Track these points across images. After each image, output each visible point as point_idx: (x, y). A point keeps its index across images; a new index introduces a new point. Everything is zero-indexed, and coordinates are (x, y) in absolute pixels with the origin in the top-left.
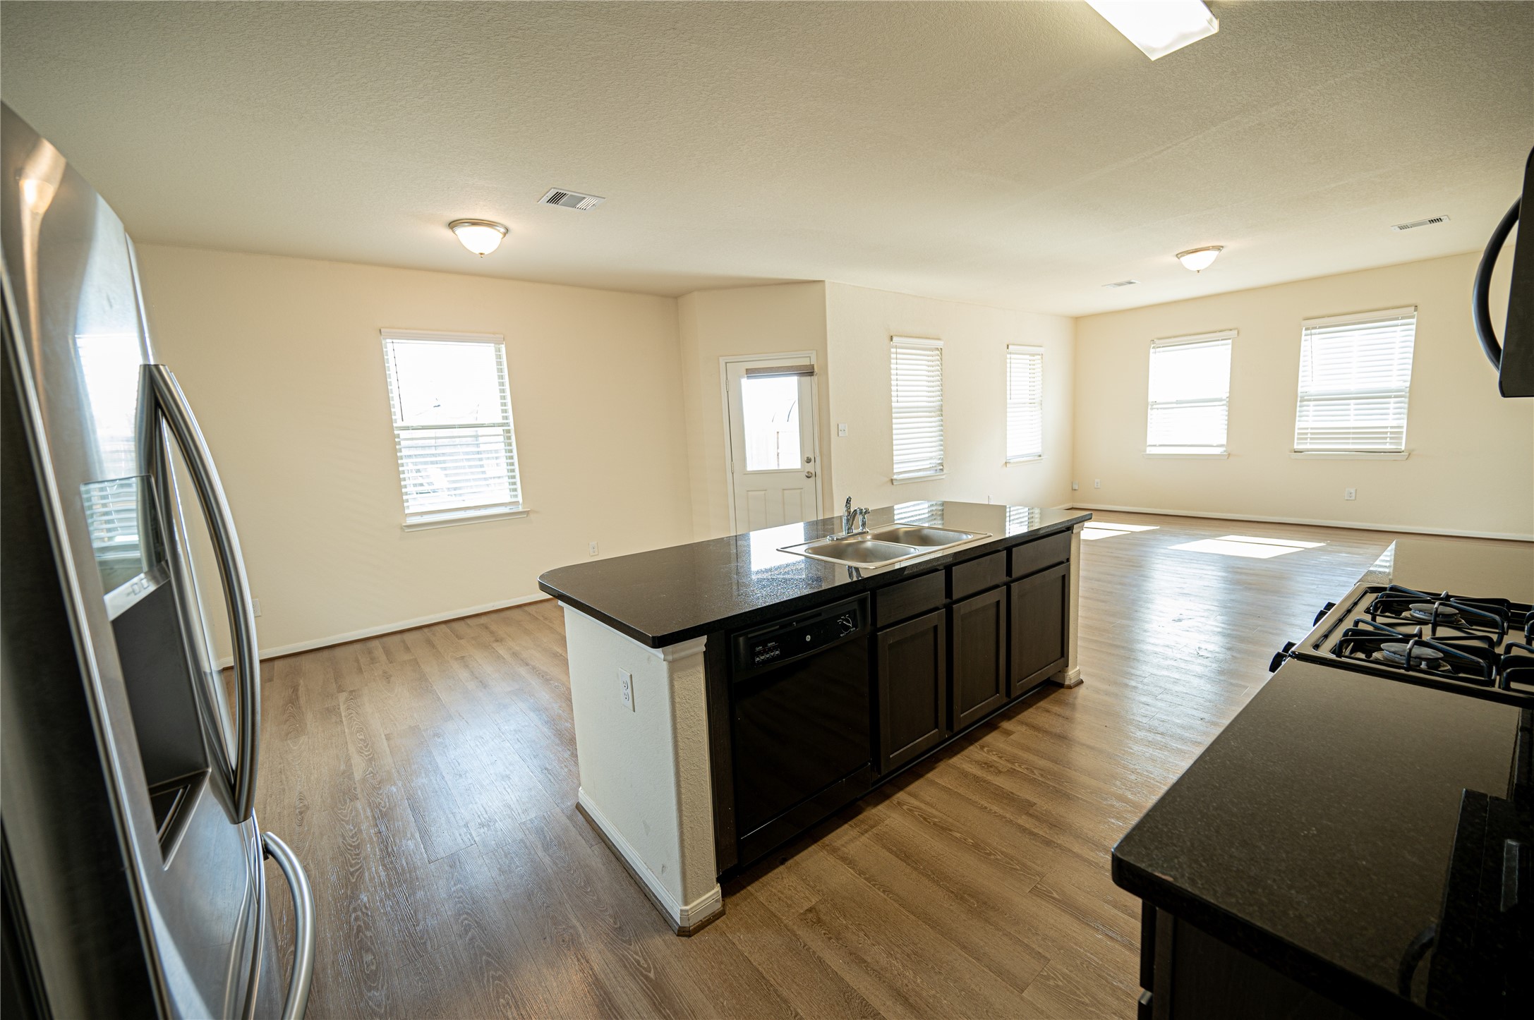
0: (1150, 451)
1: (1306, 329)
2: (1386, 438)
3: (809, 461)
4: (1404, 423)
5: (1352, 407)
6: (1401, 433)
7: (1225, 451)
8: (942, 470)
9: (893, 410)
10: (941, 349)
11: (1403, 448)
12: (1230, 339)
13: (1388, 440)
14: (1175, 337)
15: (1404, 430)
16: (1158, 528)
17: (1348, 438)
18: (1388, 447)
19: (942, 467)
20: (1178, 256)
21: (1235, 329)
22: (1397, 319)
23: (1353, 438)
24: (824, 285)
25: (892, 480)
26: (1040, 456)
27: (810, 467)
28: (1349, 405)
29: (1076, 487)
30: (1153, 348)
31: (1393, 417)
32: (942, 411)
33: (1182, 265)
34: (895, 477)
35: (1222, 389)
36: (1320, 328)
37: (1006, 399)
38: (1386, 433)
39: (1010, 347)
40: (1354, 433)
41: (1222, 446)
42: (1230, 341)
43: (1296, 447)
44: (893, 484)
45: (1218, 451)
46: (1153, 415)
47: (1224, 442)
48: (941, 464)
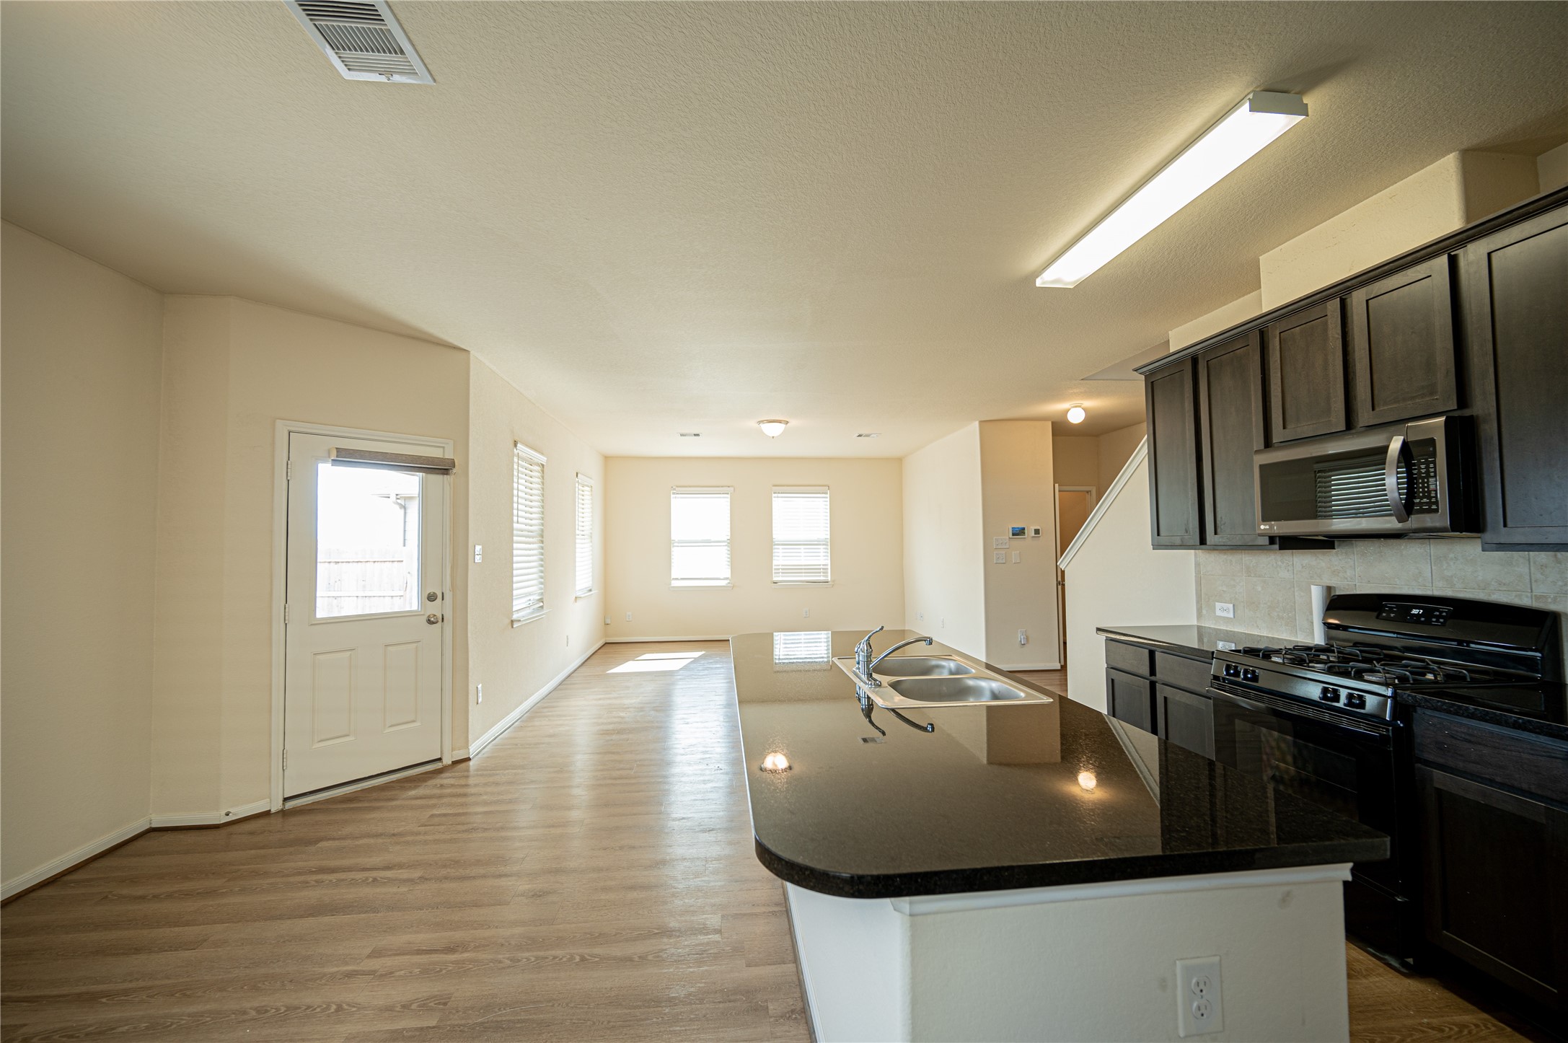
0: (675, 583)
1: (774, 493)
2: (820, 573)
3: (432, 598)
4: (829, 562)
5: (802, 551)
6: (827, 569)
7: (729, 583)
8: (542, 607)
9: (515, 532)
10: (543, 465)
11: (829, 578)
12: (728, 494)
13: (822, 574)
14: (690, 487)
15: (829, 567)
16: (703, 652)
17: (802, 573)
18: (822, 578)
19: (541, 604)
20: (760, 422)
21: (732, 486)
22: (819, 493)
23: (805, 573)
24: (469, 354)
25: (512, 621)
26: (590, 590)
27: (434, 609)
28: (800, 549)
29: (608, 621)
30: (674, 493)
31: (822, 558)
32: (542, 537)
33: (762, 432)
34: (515, 616)
35: (724, 533)
36: (782, 493)
37: (575, 529)
38: (820, 569)
39: (579, 475)
40: (805, 569)
41: (727, 579)
42: (729, 496)
43: (775, 579)
44: (512, 627)
45: (724, 583)
46: (676, 552)
47: (728, 575)
48: (541, 600)
